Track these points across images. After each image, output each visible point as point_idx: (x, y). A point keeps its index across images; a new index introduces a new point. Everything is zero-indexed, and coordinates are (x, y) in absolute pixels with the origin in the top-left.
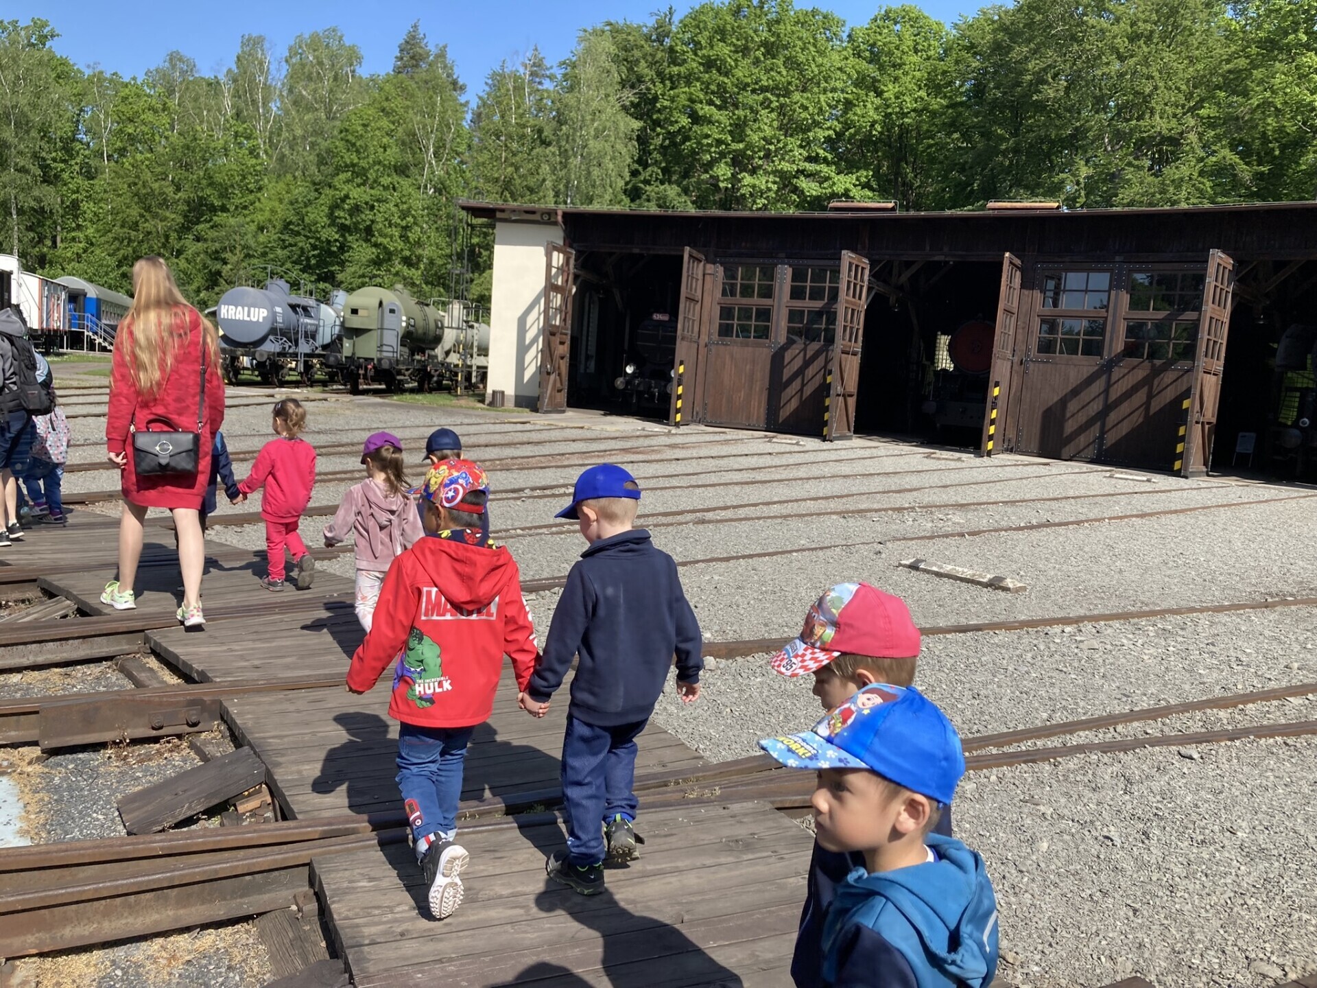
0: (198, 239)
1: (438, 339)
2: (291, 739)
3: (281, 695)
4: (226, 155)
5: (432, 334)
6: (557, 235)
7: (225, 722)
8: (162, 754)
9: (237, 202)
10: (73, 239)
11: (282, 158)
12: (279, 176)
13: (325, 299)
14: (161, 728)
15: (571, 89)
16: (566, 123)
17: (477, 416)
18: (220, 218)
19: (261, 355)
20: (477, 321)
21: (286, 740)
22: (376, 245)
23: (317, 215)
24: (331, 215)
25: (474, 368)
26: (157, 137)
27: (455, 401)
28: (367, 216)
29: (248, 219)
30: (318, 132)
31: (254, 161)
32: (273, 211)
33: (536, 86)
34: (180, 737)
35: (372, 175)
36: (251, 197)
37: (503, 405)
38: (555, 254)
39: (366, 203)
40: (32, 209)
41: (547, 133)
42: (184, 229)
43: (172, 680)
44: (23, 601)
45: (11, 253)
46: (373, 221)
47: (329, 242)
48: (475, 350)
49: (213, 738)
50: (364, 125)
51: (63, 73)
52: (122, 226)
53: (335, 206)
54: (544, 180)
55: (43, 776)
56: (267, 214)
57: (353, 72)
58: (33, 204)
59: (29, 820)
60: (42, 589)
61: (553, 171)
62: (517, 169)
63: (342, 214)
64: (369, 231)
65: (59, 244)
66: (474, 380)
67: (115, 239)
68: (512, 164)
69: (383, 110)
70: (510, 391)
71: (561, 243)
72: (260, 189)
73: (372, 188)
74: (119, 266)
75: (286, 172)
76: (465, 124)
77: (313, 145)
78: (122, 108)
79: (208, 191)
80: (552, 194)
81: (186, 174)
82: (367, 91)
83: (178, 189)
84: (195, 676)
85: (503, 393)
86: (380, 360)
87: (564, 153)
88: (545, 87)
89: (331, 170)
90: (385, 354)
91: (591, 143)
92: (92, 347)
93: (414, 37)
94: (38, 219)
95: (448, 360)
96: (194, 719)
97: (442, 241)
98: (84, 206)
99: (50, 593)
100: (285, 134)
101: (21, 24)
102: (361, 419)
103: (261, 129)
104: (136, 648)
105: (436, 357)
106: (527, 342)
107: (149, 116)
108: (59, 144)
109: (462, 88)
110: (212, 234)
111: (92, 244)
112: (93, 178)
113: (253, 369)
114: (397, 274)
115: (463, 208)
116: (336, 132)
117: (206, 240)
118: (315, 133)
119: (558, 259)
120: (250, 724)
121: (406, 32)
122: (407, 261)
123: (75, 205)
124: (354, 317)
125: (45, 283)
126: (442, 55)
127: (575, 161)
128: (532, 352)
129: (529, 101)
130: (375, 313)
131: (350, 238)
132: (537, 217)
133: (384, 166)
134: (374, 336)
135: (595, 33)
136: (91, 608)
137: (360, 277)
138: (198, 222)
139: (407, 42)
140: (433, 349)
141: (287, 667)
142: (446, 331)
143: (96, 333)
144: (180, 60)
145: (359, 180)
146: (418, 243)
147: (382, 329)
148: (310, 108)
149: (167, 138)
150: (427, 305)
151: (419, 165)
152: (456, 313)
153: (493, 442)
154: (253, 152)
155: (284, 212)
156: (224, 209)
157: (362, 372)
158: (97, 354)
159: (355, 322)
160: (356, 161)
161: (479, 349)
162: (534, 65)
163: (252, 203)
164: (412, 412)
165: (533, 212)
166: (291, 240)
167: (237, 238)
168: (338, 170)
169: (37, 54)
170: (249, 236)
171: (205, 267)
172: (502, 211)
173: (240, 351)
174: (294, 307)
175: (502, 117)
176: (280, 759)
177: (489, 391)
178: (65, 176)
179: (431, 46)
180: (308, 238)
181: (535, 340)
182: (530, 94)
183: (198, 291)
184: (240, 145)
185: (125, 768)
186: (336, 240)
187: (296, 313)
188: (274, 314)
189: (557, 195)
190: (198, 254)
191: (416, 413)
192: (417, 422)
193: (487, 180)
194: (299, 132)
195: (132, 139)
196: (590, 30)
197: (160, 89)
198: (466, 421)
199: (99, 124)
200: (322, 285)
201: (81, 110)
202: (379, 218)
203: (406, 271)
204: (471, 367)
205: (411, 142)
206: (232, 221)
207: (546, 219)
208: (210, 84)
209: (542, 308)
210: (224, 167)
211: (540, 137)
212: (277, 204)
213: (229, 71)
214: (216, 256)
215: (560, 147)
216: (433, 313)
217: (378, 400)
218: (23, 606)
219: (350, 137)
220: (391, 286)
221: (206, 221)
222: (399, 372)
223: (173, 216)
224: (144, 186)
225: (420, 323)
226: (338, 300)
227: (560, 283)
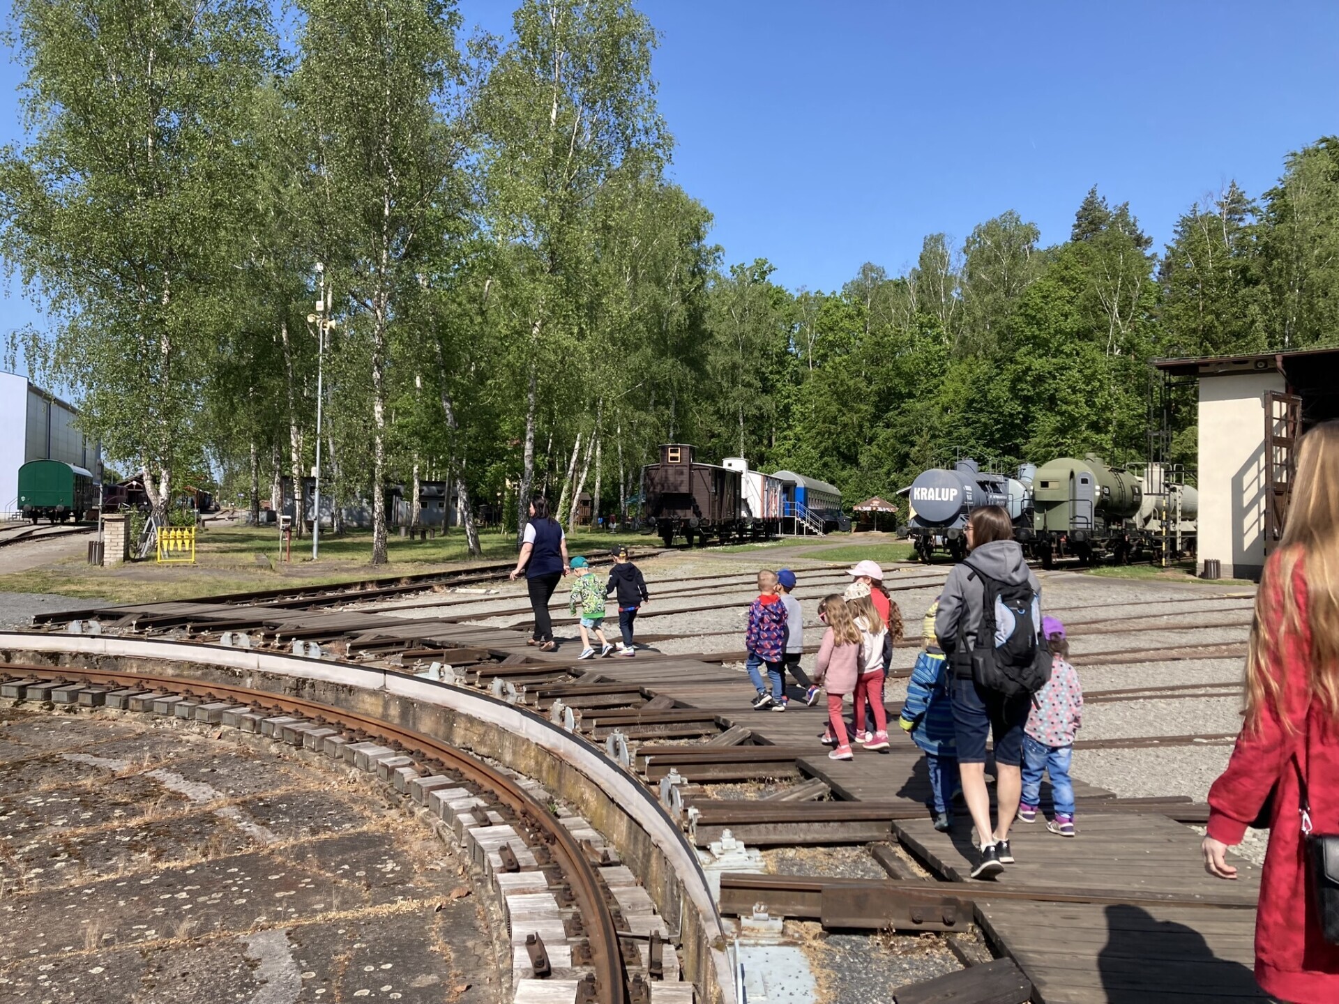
0: (888, 426)
1: (1136, 506)
2: (1053, 957)
3: (1032, 905)
4: (912, 346)
5: (1128, 501)
6: (1277, 383)
7: (980, 926)
8: (923, 949)
9: (922, 386)
10: (785, 438)
11: (963, 342)
12: (961, 358)
13: (1012, 473)
14: (919, 922)
15: (1281, 219)
16: (1277, 255)
17: (1188, 590)
18: (908, 404)
19: (953, 533)
20: (1179, 481)
21: (1046, 956)
22: (1062, 414)
23: (1000, 390)
24: (1013, 389)
25: (1179, 534)
26: (852, 340)
27: (1159, 573)
28: (1050, 385)
29: (933, 402)
30: (999, 311)
31: (938, 347)
32: (956, 392)
33: (1235, 224)
34: (938, 933)
35: (1053, 344)
36: (935, 381)
37: (1218, 576)
38: (1276, 404)
39: (1049, 373)
40: (754, 416)
41: (1255, 271)
42: (876, 418)
43: (922, 873)
44: (786, 779)
45: (739, 456)
46: (1056, 390)
47: (1011, 415)
48: (1179, 514)
49: (969, 941)
50: (1044, 297)
51: (778, 298)
52: (824, 422)
53: (1018, 379)
54: (1253, 322)
55: (828, 953)
56: (951, 395)
57: (1031, 248)
58: (755, 412)
59: (822, 994)
60: (801, 769)
61: (1265, 310)
62: (1218, 316)
63: (1024, 386)
64: (1052, 399)
65: (774, 443)
66: (1179, 548)
67: (818, 434)
68: (1212, 312)
69: (1063, 279)
70: (1227, 560)
71: (1283, 391)
72: (944, 372)
73: (1054, 357)
74: (821, 457)
75: (967, 354)
76: (1153, 278)
77: (993, 323)
78: (825, 320)
79: (897, 381)
80: (1264, 336)
81: (876, 368)
82: (1045, 263)
83: (870, 383)
84: (944, 872)
85: (1217, 562)
86: (1073, 532)
87: (1278, 290)
88: (1247, 223)
89: (1011, 345)
90: (1079, 526)
91: (1313, 273)
92: (801, 531)
93: (1092, 203)
94: (759, 424)
95: (1148, 527)
96: (950, 917)
97: (1134, 400)
98: (794, 408)
99: (807, 774)
100: (966, 318)
101: (747, 266)
102: (1060, 596)
103: (943, 318)
104: (885, 836)
105: (1135, 525)
106: (1245, 504)
107: (846, 323)
108: (775, 359)
109: (1148, 242)
110: (901, 419)
111: (799, 440)
112: (799, 384)
113: (945, 546)
114: (1085, 440)
115: (1160, 368)
116: (1015, 309)
117: (895, 426)
118: (996, 312)
119: (1279, 409)
120: (1007, 933)
121: (1083, 199)
122: (1095, 427)
123: (787, 408)
124: (1045, 490)
125: (766, 478)
126: (1123, 212)
127: (1292, 296)
128: (1253, 515)
129: (1228, 242)
130: (1067, 485)
131: (1033, 409)
132: (1250, 366)
133: (1066, 334)
134: (1067, 506)
135: (1306, 153)
136: (844, 792)
137: (1045, 446)
138: (888, 410)
139: (1084, 209)
140: (1131, 517)
141: (1033, 874)
142: (1144, 497)
143: (804, 519)
144: (872, 270)
145: (1041, 351)
146: (1106, 408)
147: (1074, 500)
148: (990, 290)
149: (861, 340)
150: (1122, 471)
151: (1103, 328)
152: (1156, 477)
153: (1214, 622)
154: (937, 339)
155: (966, 392)
156: (911, 395)
157: (1054, 546)
158: (805, 537)
159: (1046, 495)
160: (1037, 333)
161: (1183, 512)
162: (1233, 202)
163: (936, 387)
164: (1113, 588)
165: (1244, 362)
166: (974, 418)
167: (924, 420)
168: (1019, 344)
169: (759, 287)
170: (935, 418)
171: (894, 450)
172: (1207, 365)
173: (932, 530)
174: (982, 485)
175: (1197, 264)
176: (1046, 978)
177: (1200, 560)
178: (779, 385)
179: (1112, 206)
180: (991, 413)
181: (1255, 501)
182: (1229, 233)
183: (888, 474)
184: (925, 335)
185: (892, 957)
186: (1019, 413)
187: (985, 490)
188: (964, 493)
189: (1271, 334)
190: (888, 440)
191: (1118, 588)
192: (1120, 600)
193: (1182, 332)
194: (979, 314)
195: (832, 345)
196: (1299, 152)
197: (855, 298)
198: (1176, 596)
199: (805, 338)
200: (1007, 459)
201: (792, 327)
202: (1063, 386)
203: (1095, 437)
204: (1174, 533)
205: (1094, 307)
206: (918, 406)
207: (1263, 366)
208: (897, 285)
209: (1263, 464)
210: (911, 357)
211: (1244, 277)
212: (960, 384)
213: (914, 269)
214: (905, 440)
215: (1271, 284)
216: (1128, 478)
217: (1073, 574)
218: (785, 783)
219: (1029, 311)
220: (1079, 454)
221: (895, 409)
222: (1095, 544)
223: (866, 407)
224: (842, 385)
225: (1115, 490)
226: (1025, 473)
227: (1284, 435)
